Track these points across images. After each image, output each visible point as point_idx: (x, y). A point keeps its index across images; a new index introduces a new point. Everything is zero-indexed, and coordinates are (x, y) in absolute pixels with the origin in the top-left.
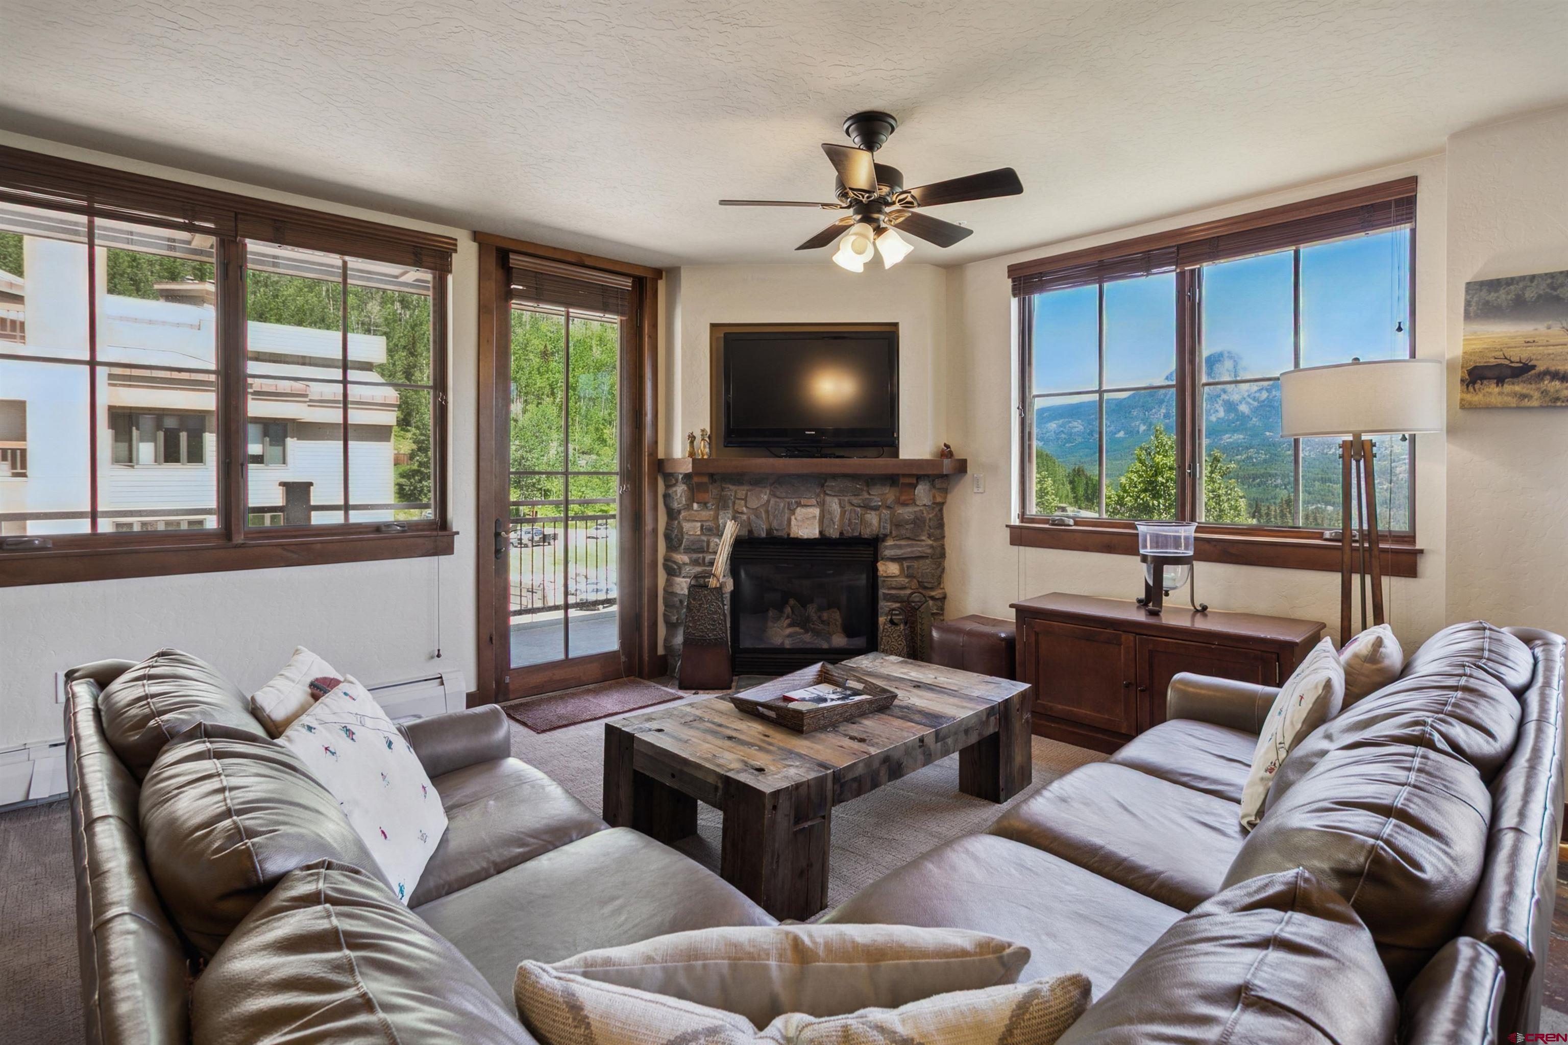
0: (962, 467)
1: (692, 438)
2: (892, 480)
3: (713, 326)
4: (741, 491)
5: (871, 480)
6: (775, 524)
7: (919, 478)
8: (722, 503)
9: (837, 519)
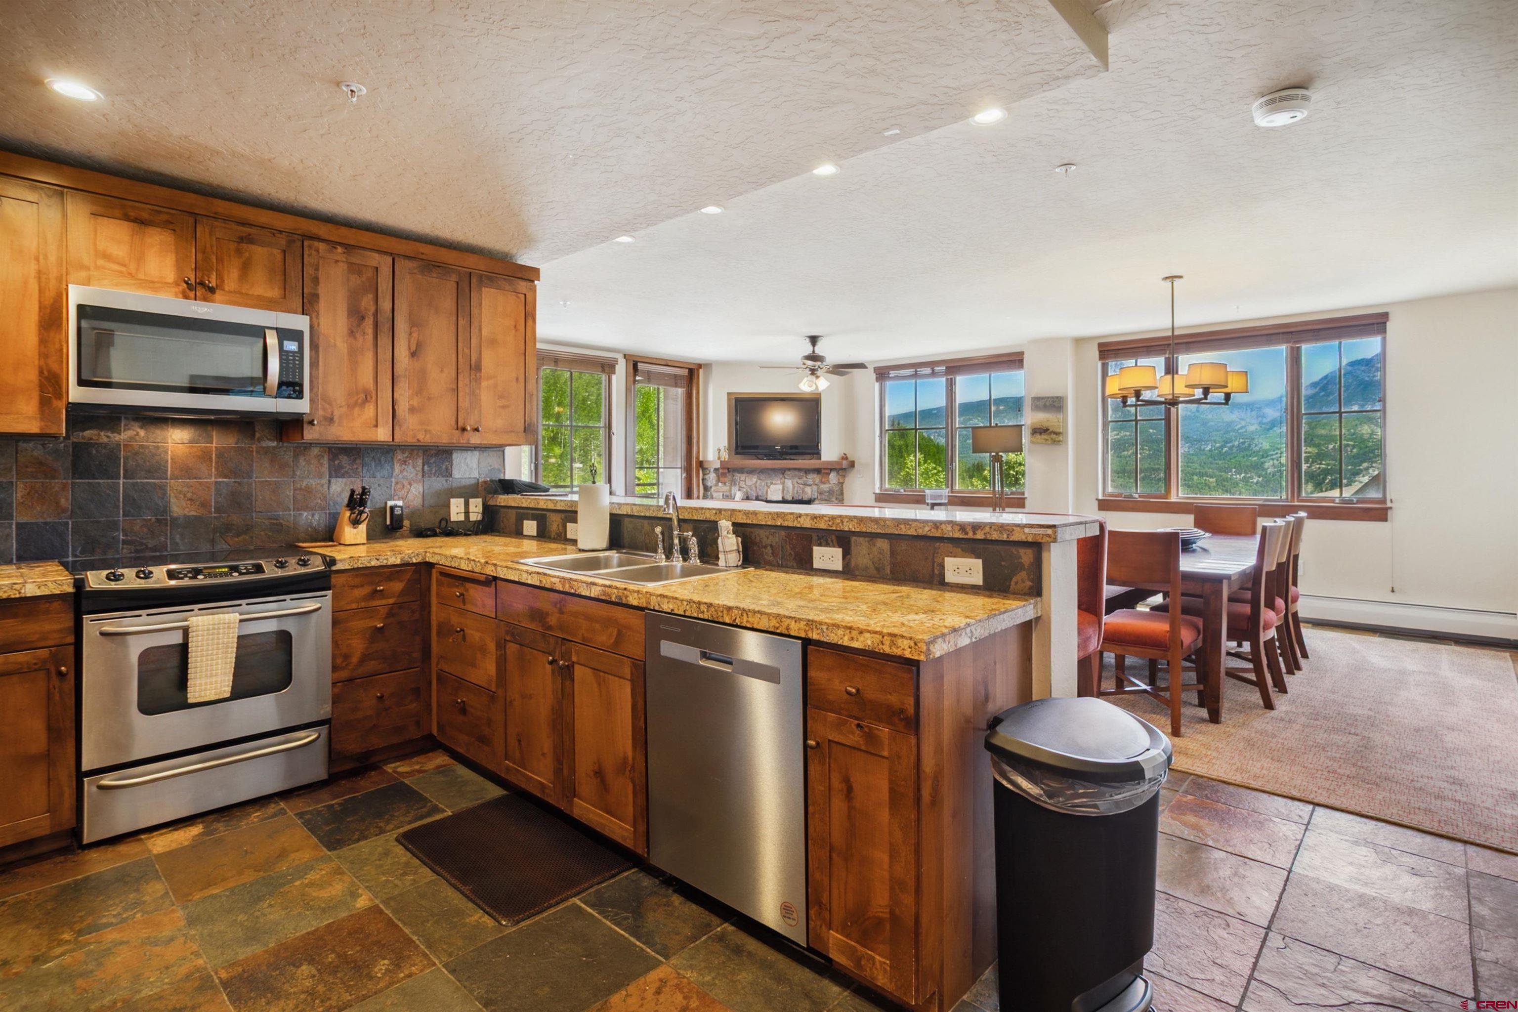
0: (852, 464)
1: (719, 450)
2: (818, 471)
3: (729, 394)
4: (743, 477)
5: (807, 471)
6: (760, 494)
7: (831, 470)
8: (733, 483)
9: (791, 491)
